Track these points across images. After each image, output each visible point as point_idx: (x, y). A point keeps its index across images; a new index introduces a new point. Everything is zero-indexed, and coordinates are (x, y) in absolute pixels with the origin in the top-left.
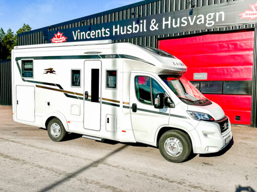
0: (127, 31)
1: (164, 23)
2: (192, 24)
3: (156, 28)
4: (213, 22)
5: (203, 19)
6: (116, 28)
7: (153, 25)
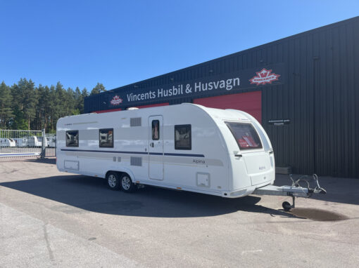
0: (169, 93)
1: (196, 87)
2: (216, 88)
3: (190, 91)
4: (231, 86)
5: (224, 84)
6: (160, 91)
7: (187, 88)
